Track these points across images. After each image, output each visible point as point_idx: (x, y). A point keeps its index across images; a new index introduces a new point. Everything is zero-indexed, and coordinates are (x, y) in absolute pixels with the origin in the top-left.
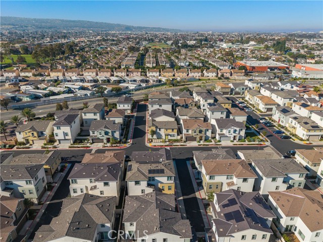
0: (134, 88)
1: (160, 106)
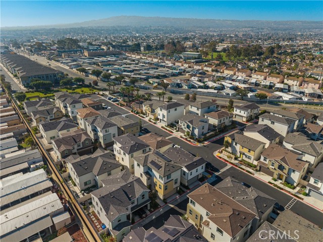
0: (288, 99)
1: (273, 123)
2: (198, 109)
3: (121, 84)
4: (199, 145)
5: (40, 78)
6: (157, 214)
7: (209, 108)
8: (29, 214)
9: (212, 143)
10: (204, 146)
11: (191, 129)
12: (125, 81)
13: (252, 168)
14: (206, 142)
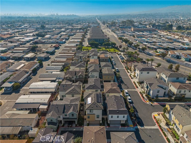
2: (166, 77)
3: (136, 50)
4: (148, 102)
5: (96, 40)
6: (78, 129)
7: (178, 79)
8: (35, 99)
9: (161, 105)
10: (152, 105)
11: (149, 89)
12: (139, 48)
13: (175, 139)
14: (155, 103)
